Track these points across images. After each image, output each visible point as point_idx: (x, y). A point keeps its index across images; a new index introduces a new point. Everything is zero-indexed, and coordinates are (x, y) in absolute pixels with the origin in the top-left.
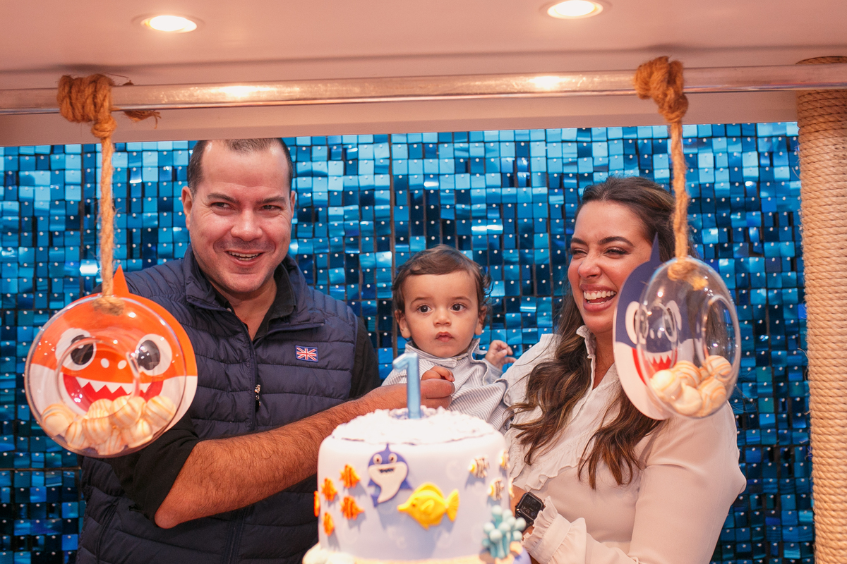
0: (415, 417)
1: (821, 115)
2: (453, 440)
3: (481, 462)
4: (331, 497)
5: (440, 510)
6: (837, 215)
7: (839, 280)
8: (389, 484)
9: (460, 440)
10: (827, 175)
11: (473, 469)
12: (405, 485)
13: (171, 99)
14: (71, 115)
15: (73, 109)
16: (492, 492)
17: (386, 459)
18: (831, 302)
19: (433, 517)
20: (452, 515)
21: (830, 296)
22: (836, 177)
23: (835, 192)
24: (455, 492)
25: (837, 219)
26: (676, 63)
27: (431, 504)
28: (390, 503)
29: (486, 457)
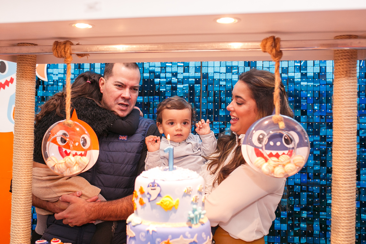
0: (171, 170)
1: (341, 59)
2: (179, 180)
3: (189, 189)
4: (137, 197)
5: (171, 205)
6: (346, 100)
7: (345, 126)
8: (154, 194)
9: (182, 180)
10: (343, 83)
11: (185, 191)
12: (159, 195)
13: (91, 50)
14: (57, 55)
15: (58, 53)
16: (193, 200)
17: (153, 185)
18: (341, 135)
19: (168, 207)
20: (176, 207)
21: (341, 132)
22: (346, 84)
23: (345, 90)
24: (178, 199)
25: (345, 101)
26: (278, 39)
27: (168, 203)
28: (154, 201)
29: (191, 187)
